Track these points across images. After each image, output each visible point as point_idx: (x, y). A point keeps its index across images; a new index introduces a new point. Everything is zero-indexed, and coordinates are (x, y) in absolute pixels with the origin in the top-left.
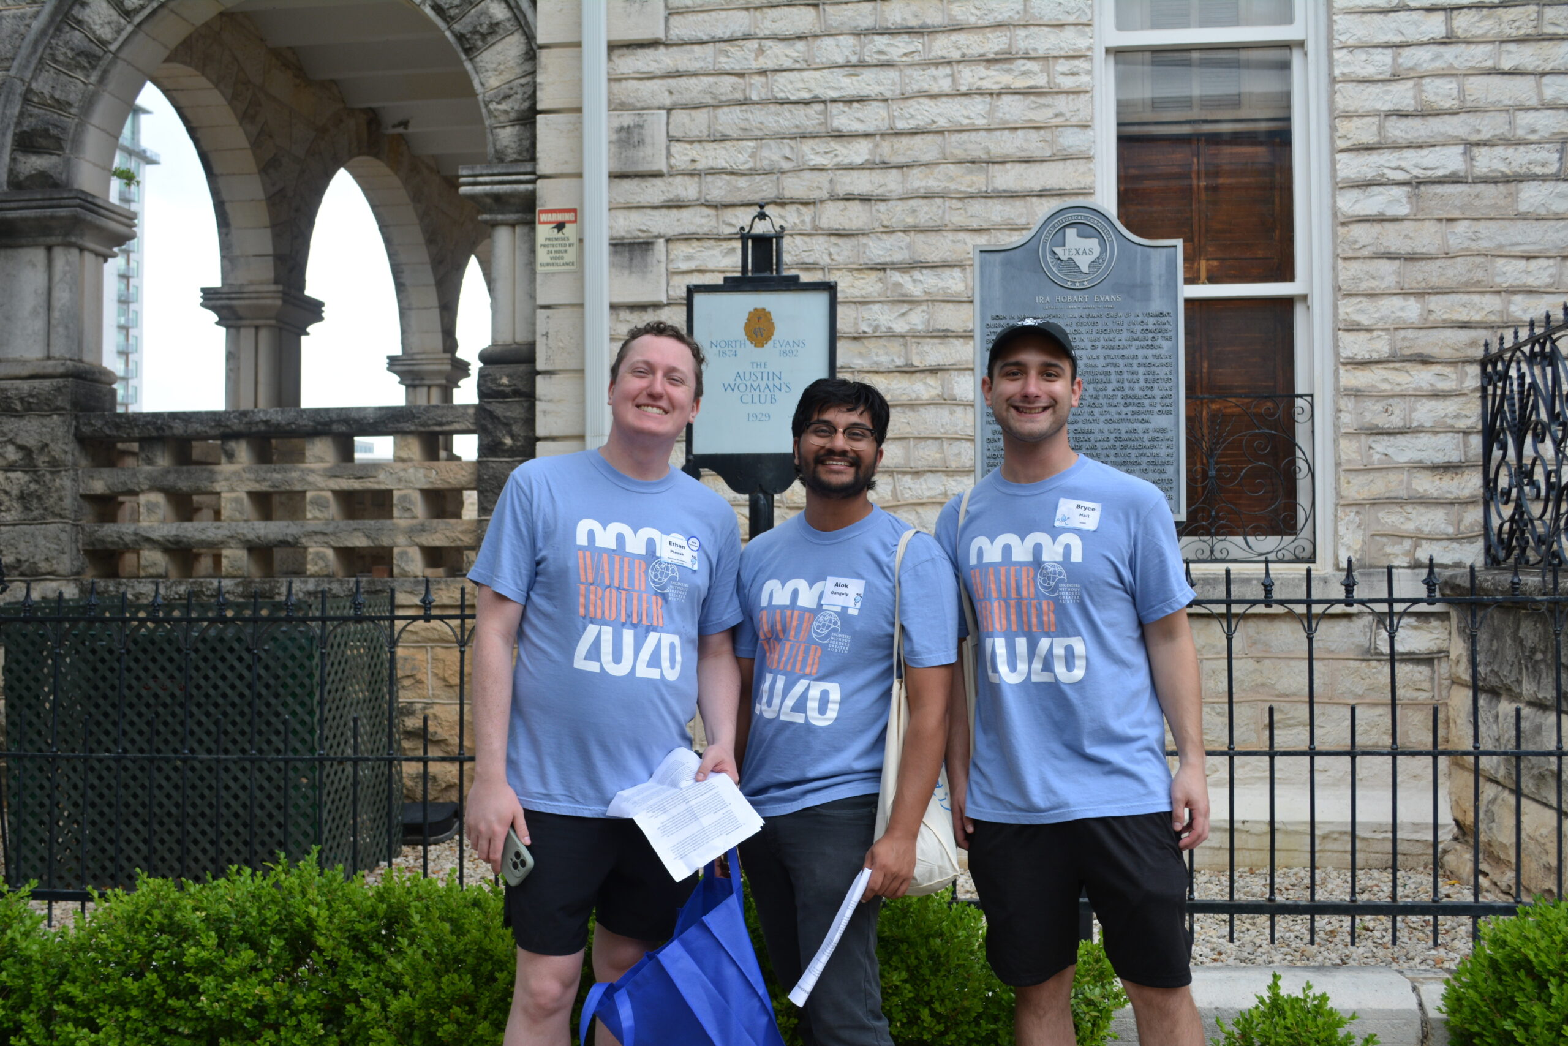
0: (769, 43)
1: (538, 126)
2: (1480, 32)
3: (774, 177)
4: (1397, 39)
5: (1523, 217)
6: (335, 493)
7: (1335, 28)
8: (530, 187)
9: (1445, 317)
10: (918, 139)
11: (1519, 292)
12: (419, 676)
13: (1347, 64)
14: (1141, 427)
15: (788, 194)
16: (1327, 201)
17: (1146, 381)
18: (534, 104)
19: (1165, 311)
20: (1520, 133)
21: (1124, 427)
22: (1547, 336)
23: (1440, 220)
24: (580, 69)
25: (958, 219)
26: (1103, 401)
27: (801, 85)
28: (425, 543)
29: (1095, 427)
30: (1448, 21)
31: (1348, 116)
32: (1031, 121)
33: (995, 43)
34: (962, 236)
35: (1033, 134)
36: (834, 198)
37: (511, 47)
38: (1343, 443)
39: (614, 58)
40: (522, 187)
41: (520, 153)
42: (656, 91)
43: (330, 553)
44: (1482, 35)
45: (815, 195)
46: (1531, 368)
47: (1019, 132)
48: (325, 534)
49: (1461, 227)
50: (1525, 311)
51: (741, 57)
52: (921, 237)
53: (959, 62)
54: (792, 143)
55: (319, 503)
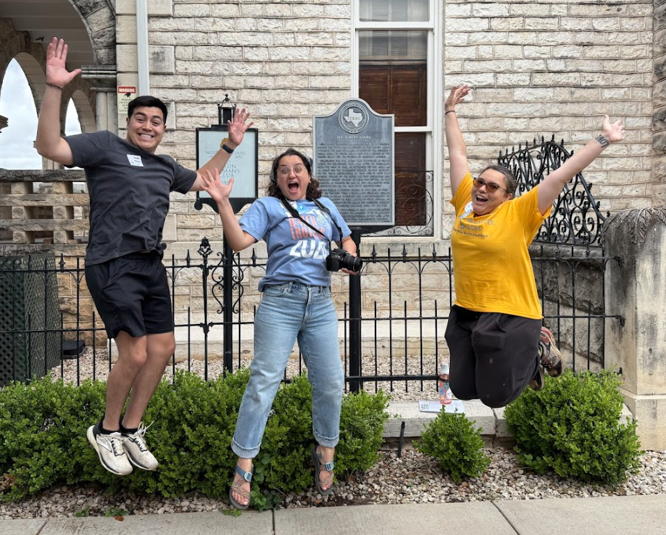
0: (217, 19)
1: (117, 50)
2: (501, 27)
3: (221, 78)
4: (470, 29)
5: (515, 102)
6: (25, 207)
7: (446, 24)
8: (114, 76)
9: (485, 141)
10: (280, 64)
11: (513, 131)
12: (66, 286)
13: (450, 39)
14: (378, 188)
15: (227, 85)
16: (441, 94)
17: (380, 170)
18: (115, 40)
19: (387, 143)
20: (515, 68)
21: (371, 188)
22: (526, 150)
23: (484, 103)
24: (136, 26)
25: (296, 98)
26: (363, 178)
27: (232, 39)
28: (68, 229)
29: (360, 188)
30: (490, 22)
31: (450, 60)
32: (326, 58)
33: (311, 25)
34: (298, 105)
35: (326, 64)
36: (246, 88)
37: (103, 14)
38: (445, 190)
39: (150, 22)
40: (110, 76)
41: (108, 61)
42: (169, 38)
43: (24, 233)
44: (502, 29)
45: (238, 86)
46: (519, 163)
47: (321, 63)
48: (21, 225)
49: (492, 106)
50: (515, 139)
51: (206, 25)
52: (282, 105)
53: (297, 32)
54: (228, 63)
55: (18, 212)
